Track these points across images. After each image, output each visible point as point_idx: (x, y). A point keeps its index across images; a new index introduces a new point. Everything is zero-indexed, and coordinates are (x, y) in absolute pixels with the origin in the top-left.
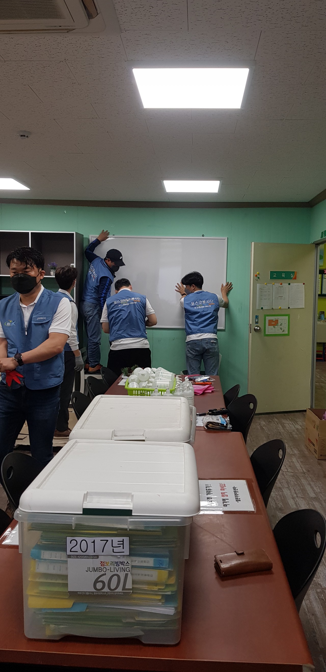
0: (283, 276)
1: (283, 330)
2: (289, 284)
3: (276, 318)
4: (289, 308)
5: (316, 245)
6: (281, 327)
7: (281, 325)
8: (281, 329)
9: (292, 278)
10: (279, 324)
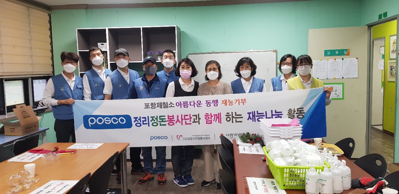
0: (337, 53)
1: (337, 95)
2: (343, 59)
3: (331, 86)
4: (343, 78)
5: (368, 27)
6: (336, 92)
7: (336, 91)
8: (336, 94)
9: (345, 55)
10: (334, 90)
